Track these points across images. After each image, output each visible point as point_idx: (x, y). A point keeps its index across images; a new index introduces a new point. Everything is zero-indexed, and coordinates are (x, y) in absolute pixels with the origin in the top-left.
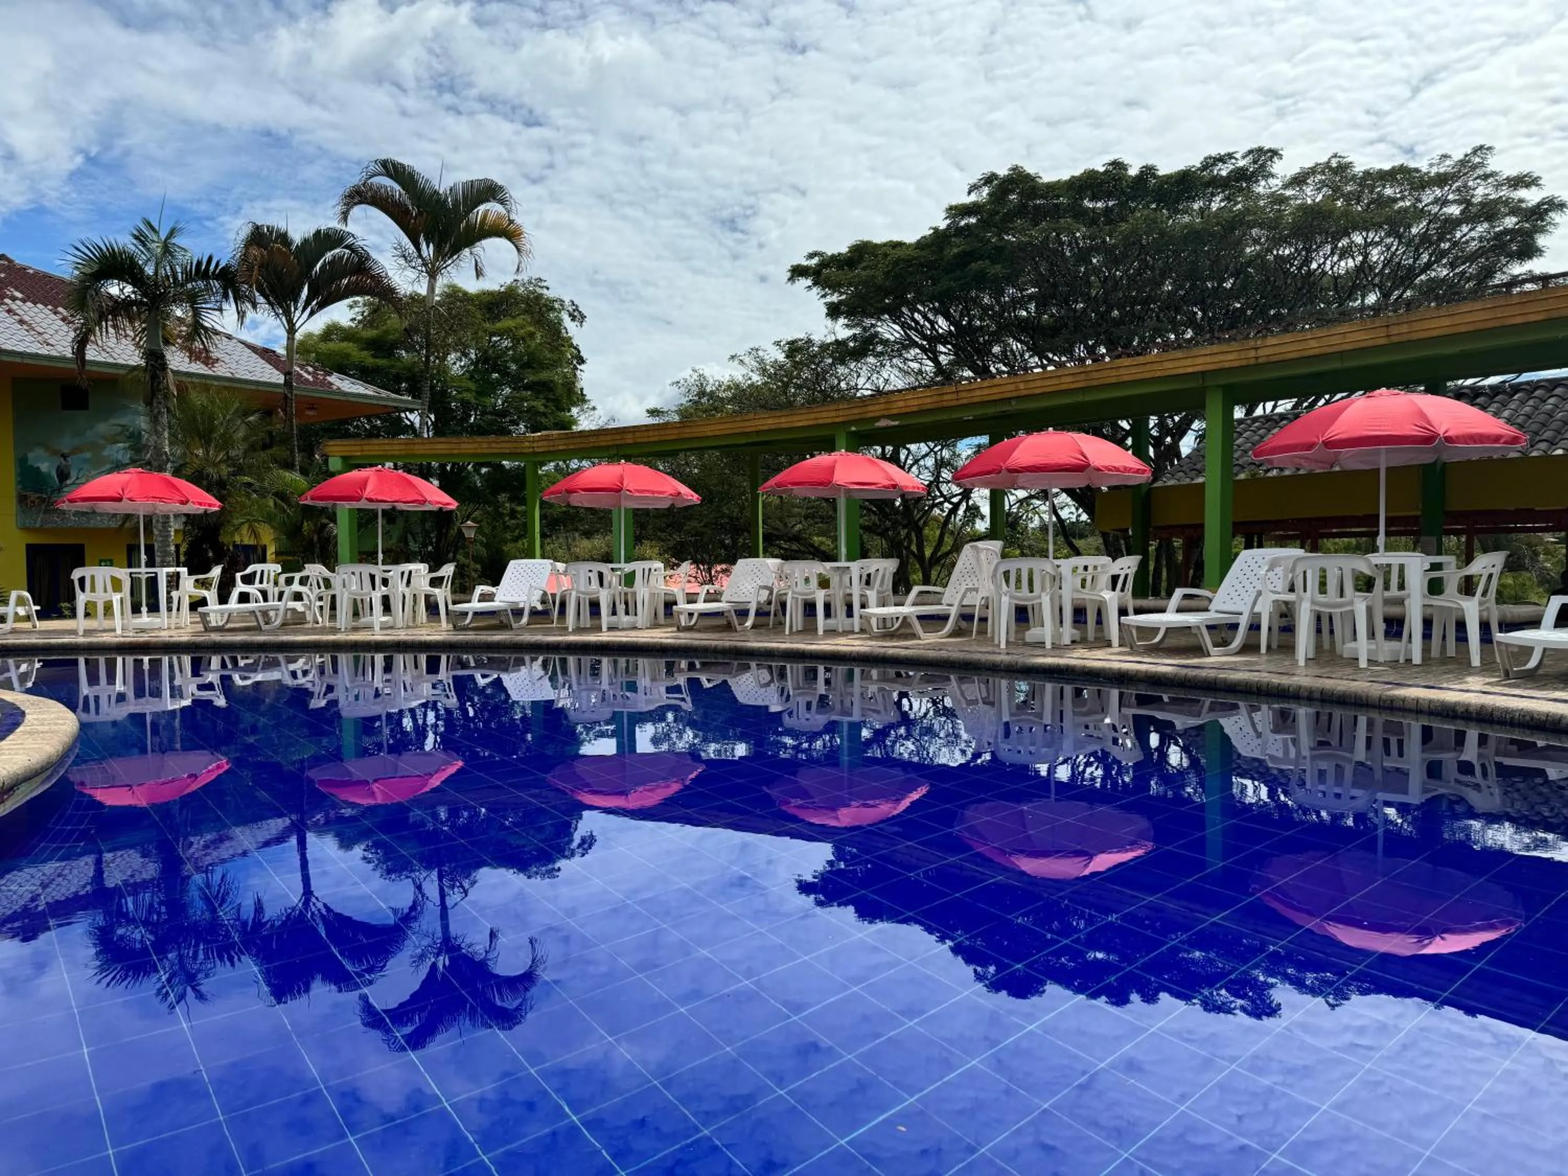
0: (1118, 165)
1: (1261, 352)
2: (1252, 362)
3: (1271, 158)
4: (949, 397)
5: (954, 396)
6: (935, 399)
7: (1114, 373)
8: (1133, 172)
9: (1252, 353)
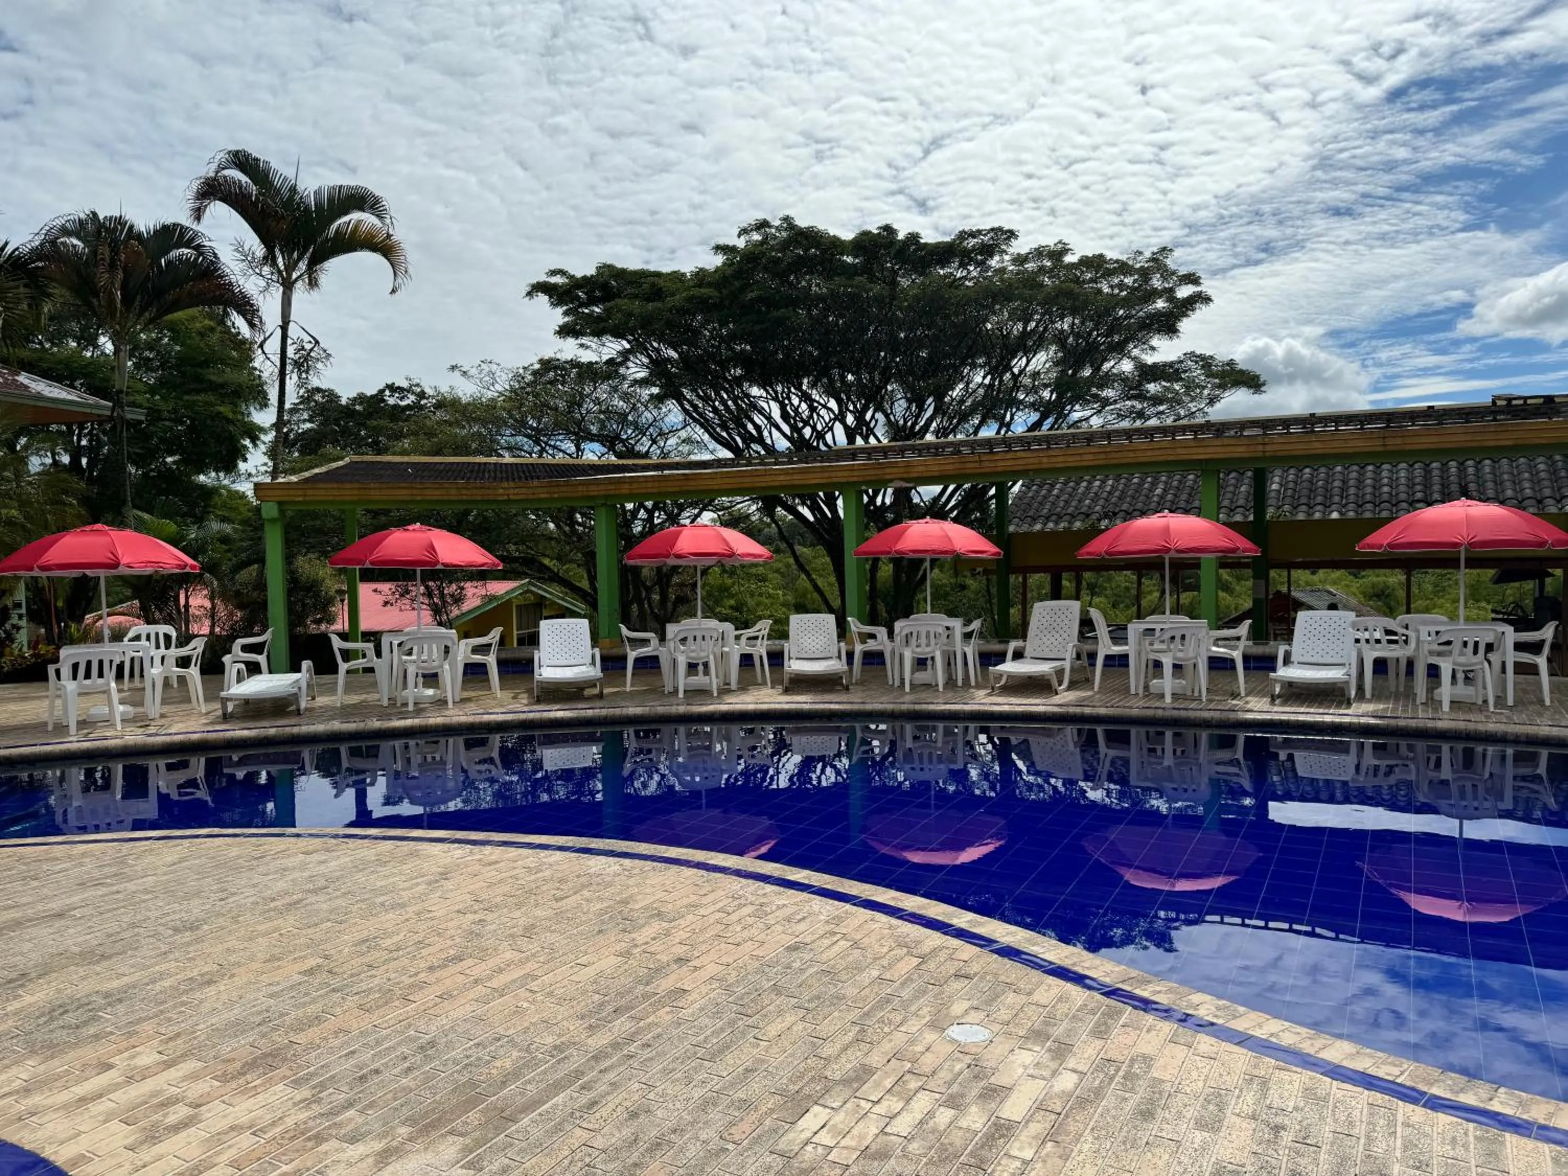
0: (888, 229)
1: (1268, 448)
2: (1260, 454)
3: (1009, 238)
4: (972, 465)
5: (977, 465)
6: (957, 466)
7: (1131, 454)
8: (901, 236)
9: (1260, 448)
